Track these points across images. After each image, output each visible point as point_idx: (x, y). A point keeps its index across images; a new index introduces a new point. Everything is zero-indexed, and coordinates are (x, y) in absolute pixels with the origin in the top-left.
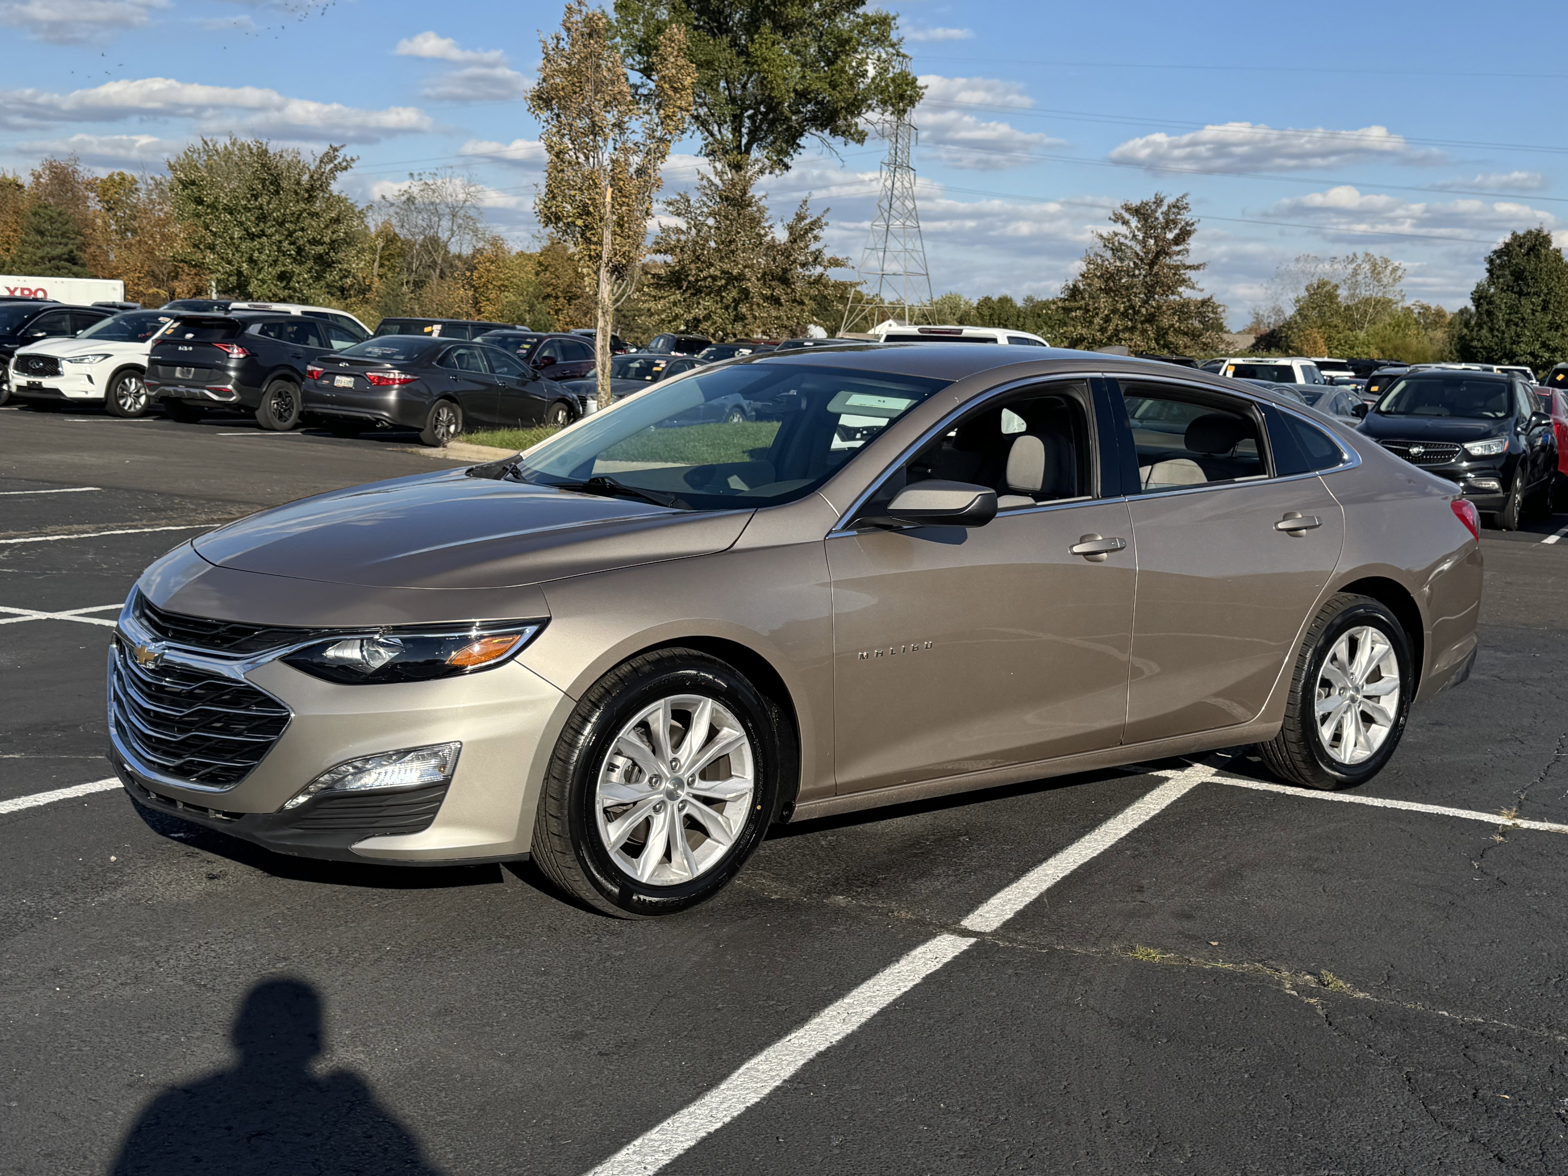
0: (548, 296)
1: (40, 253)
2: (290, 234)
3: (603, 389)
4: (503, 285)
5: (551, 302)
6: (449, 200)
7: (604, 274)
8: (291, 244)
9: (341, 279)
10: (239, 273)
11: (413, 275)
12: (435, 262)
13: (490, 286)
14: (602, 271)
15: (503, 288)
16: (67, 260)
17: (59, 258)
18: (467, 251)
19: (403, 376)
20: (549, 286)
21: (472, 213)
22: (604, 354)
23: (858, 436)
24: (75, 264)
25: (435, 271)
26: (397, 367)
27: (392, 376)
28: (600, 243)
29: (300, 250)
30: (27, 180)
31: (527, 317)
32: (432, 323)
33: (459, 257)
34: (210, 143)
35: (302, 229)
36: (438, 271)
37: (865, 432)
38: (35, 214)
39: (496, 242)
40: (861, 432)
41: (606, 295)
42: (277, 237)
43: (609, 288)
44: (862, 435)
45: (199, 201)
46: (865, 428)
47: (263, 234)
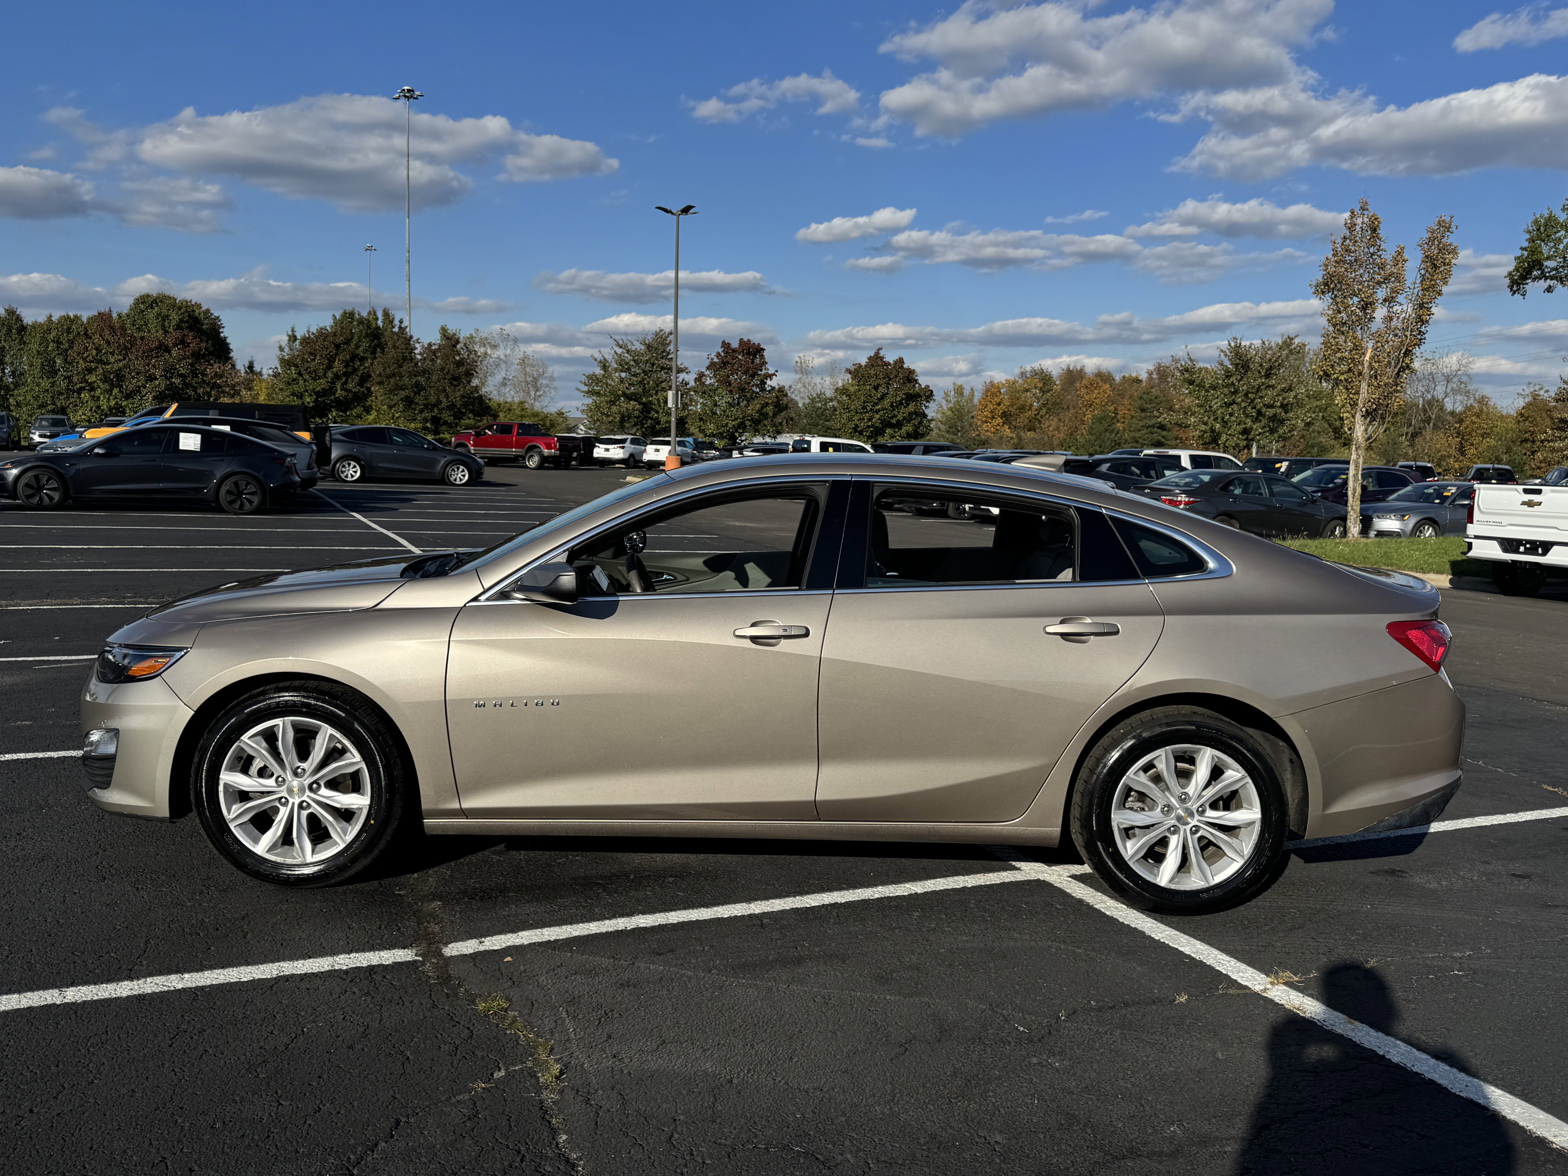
0: (1526, 440)
2: (1252, 401)
3: (1352, 509)
4: (1485, 433)
5: (1529, 445)
6: (1445, 371)
7: (1358, 416)
8: (1252, 408)
10: (1213, 430)
11: (1411, 428)
12: (1430, 418)
13: (1474, 434)
15: (1484, 435)
16: (1158, 428)
18: (1459, 409)
19: (1187, 499)
20: (1526, 432)
21: (1464, 379)
22: (1355, 481)
23: (1522, 549)
25: (1429, 424)
26: (1184, 492)
27: (1179, 499)
28: (1357, 393)
29: (1259, 413)
30: (1144, 376)
31: (1504, 457)
32: (1281, 461)
33: (1452, 413)
34: (1267, 343)
35: (1261, 397)
36: (1431, 425)
37: (1528, 546)
39: (1482, 401)
40: (1524, 545)
41: (1359, 434)
42: (1243, 405)
43: (1363, 428)
44: (1526, 548)
46: (1528, 541)
47: (1234, 402)
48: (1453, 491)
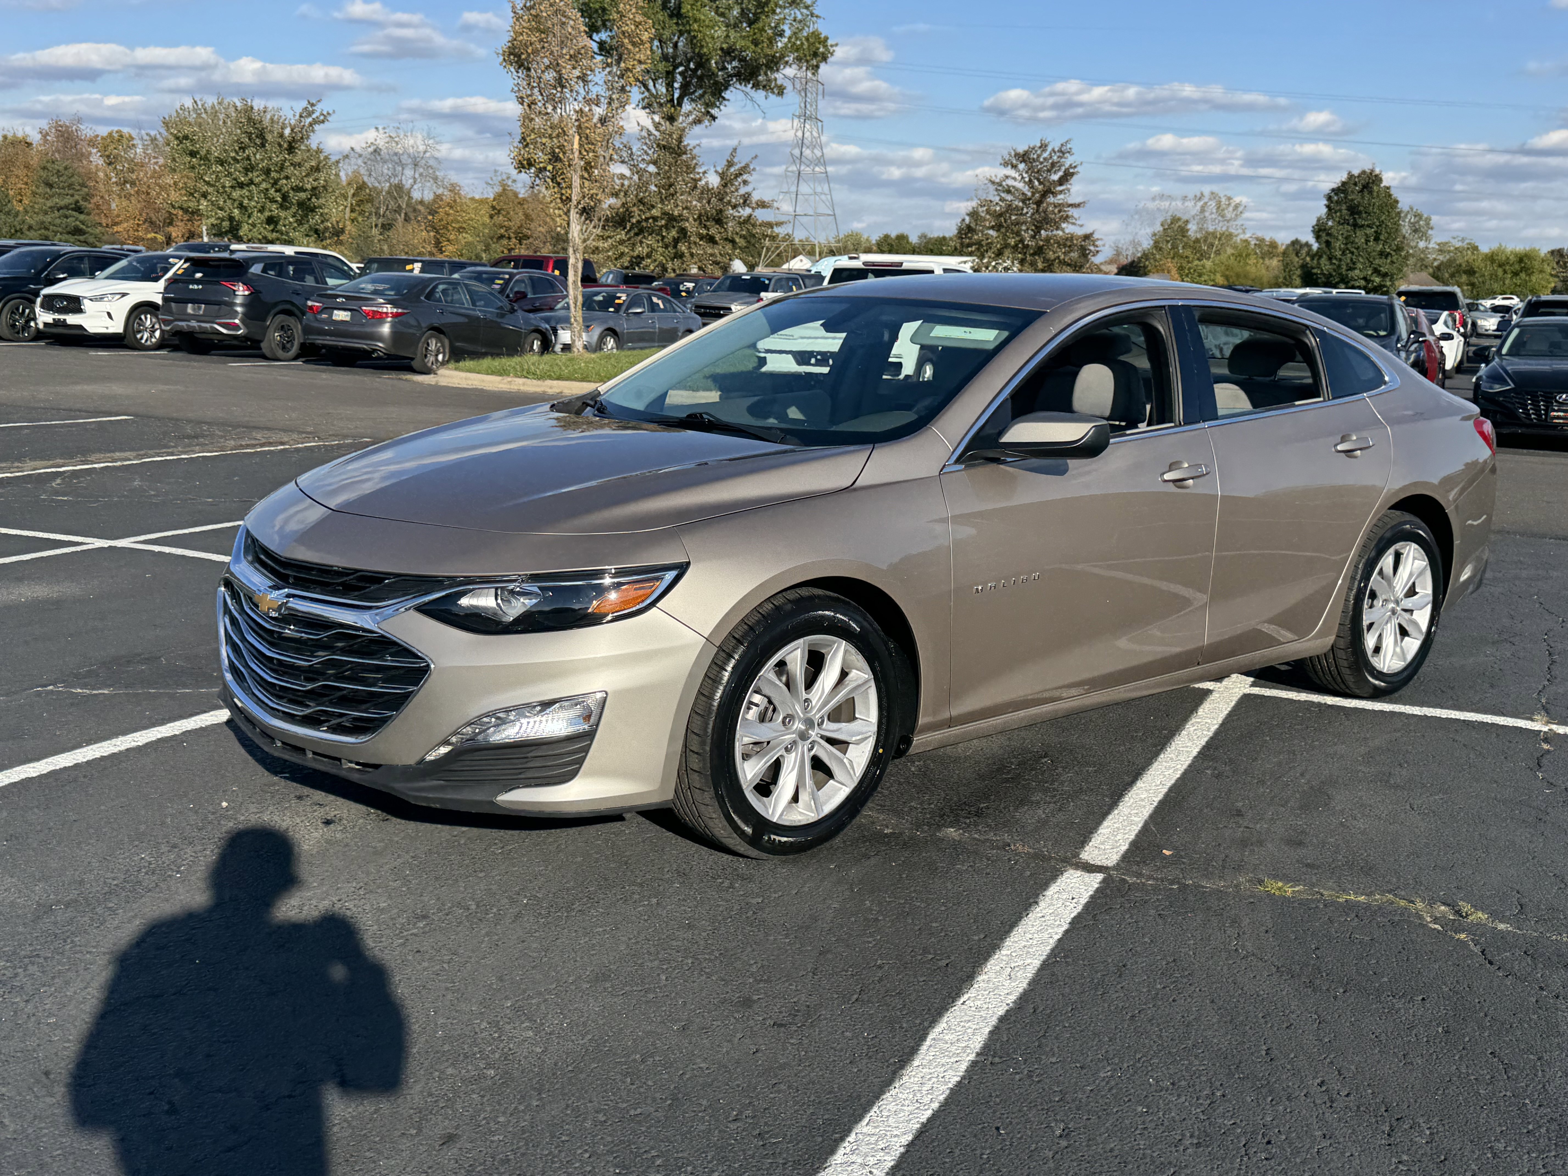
0: (502, 237)
1: (49, 203)
2: (276, 182)
3: (576, 320)
4: (461, 227)
5: (505, 242)
6: (411, 151)
7: (574, 215)
8: (276, 191)
9: (322, 222)
10: (231, 219)
11: (381, 220)
12: (399, 206)
13: (450, 228)
14: (572, 212)
15: (460, 230)
16: (73, 209)
17: (66, 207)
18: (428, 196)
19: (395, 310)
20: (502, 227)
21: (432, 162)
22: (576, 288)
24: (81, 213)
25: (400, 215)
26: (390, 302)
27: (385, 310)
28: (570, 187)
29: (285, 197)
30: (35, 137)
31: (484, 255)
32: (412, 262)
33: (421, 202)
34: (199, 103)
35: (287, 178)
36: (403, 215)
38: (44, 168)
39: (454, 188)
41: (576, 235)
43: (579, 228)
45: (193, 154)
47: (251, 182)
48: (624, 298)
